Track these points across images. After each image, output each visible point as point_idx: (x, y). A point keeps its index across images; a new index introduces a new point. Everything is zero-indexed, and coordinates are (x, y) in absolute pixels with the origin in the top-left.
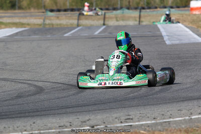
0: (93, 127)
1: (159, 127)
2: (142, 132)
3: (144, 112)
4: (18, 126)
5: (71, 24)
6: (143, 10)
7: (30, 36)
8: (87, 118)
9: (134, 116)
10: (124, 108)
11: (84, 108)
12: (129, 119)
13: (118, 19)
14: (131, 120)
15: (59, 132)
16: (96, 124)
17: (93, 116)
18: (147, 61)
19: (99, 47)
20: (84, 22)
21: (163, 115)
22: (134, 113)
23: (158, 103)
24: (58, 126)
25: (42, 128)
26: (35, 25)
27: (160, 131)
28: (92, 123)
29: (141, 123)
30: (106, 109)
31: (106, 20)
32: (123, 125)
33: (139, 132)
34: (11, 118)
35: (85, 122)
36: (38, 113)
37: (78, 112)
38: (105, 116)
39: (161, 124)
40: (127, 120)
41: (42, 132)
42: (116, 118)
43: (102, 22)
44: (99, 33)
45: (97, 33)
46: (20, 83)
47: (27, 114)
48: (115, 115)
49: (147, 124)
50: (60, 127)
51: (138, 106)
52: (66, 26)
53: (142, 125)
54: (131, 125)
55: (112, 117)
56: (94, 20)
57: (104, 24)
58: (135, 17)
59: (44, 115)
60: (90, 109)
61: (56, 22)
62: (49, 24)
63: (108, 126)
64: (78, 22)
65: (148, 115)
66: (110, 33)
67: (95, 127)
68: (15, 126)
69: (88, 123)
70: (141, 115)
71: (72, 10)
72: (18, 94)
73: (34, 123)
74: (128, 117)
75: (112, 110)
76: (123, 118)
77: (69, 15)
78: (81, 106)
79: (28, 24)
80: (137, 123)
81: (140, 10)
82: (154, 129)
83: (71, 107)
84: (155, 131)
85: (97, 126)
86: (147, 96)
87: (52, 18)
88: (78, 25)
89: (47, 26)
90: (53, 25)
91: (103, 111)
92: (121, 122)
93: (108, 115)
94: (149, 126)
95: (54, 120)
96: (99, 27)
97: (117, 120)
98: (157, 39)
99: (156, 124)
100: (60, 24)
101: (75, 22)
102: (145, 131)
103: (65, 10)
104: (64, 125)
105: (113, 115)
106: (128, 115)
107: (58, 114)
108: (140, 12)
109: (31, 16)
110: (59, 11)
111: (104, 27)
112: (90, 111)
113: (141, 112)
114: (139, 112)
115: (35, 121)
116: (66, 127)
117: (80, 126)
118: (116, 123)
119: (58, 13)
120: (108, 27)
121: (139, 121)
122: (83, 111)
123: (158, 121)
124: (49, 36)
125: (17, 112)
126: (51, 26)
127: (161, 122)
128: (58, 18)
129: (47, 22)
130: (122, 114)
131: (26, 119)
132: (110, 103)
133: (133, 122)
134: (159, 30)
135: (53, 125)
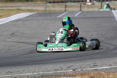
0: (74, 70)
1: (113, 70)
2: (103, 73)
3: (104, 61)
4: (31, 69)
5: (61, 10)
6: (103, 2)
7: (37, 17)
8: (71, 65)
9: (98, 64)
10: (93, 59)
11: (69, 59)
12: (95, 65)
13: (89, 7)
14: (97, 66)
15: (55, 73)
16: (76, 68)
17: (74, 64)
18: (106, 32)
19: (78, 23)
20: (69, 9)
21: (115, 63)
22: (98, 62)
23: (112, 56)
24: (54, 69)
25: (45, 71)
26: (40, 11)
27: (114, 72)
28: (74, 68)
29: (102, 68)
30: (82, 60)
31: (82, 8)
32: (92, 69)
33: (101, 73)
34: (26, 65)
35: (69, 67)
36: (42, 62)
37: (66, 61)
38: (81, 64)
39: (114, 68)
40: (94, 66)
41: (45, 73)
42: (88, 65)
43: (79, 9)
44: (78, 15)
45: (76, 15)
46: (31, 44)
47: (36, 62)
48: (87, 63)
49: (106, 68)
50: (55, 70)
51: (100, 58)
52: (58, 12)
53: (103, 69)
54: (97, 69)
55: (85, 64)
56: (74, 8)
57: (80, 10)
58: (98, 6)
59: (45, 63)
60: (73, 60)
61: (52, 9)
62: (48, 10)
63: (83, 70)
64: (65, 9)
65: (107, 63)
66: (84, 15)
67: (76, 70)
68: (29, 69)
69: (71, 67)
70: (102, 63)
71: (62, 2)
72: (31, 51)
73: (40, 68)
74: (95, 64)
75: (85, 60)
76: (92, 65)
77: (60, 5)
78: (67, 58)
79: (36, 11)
80: (100, 68)
81: (102, 2)
82: (110, 71)
83: (61, 59)
84: (110, 72)
85: (76, 69)
86: (106, 52)
87: (50, 7)
88: (65, 11)
89: (48, 12)
90: (51, 11)
91: (80, 61)
92: (91, 67)
93: (83, 63)
94: (107, 70)
95: (51, 66)
96: (77, 12)
97: (88, 66)
98: (112, 19)
99: (111, 68)
100: (55, 11)
101: (64, 9)
102: (104, 72)
103: (58, 2)
104: (58, 69)
105: (86, 63)
106: (95, 63)
107: (54, 63)
108: (102, 3)
109: (38, 6)
110: (54, 2)
111: (80, 12)
112: (72, 61)
113: (103, 62)
114: (101, 62)
115: (40, 66)
116: (59, 70)
117: (67, 70)
118: (88, 68)
119: (53, 4)
120: (83, 12)
121: (101, 67)
122: (68, 61)
123: (112, 67)
124: (49, 17)
125: (30, 62)
126: (50, 12)
127: (114, 67)
128: (54, 6)
129: (48, 9)
130: (91, 62)
131: (35, 66)
132: (84, 56)
133: (97, 68)
134: (113, 14)
135: (51, 69)
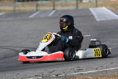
0: (57, 75)
1: (101, 74)
2: (90, 78)
3: (89, 65)
4: (8, 76)
7: (6, 18)
8: (52, 70)
9: (82, 68)
14: (81, 71)
17: (56, 68)
20: (41, 8)
21: (102, 66)
24: (34, 75)
25: (24, 77)
26: (9, 11)
27: (101, 77)
28: (57, 73)
31: (55, 6)
32: (77, 73)
33: (88, 78)
34: (2, 71)
35: (51, 72)
36: (20, 68)
39: (101, 72)
40: (79, 71)
42: (71, 69)
43: (52, 8)
45: (50, 15)
46: (4, 48)
47: (12, 68)
48: (70, 68)
49: (92, 72)
53: (89, 73)
54: (82, 74)
56: (47, 7)
57: (54, 9)
58: (74, 4)
62: (18, 10)
63: (67, 74)
64: (37, 8)
65: (92, 67)
66: (59, 15)
67: (59, 75)
68: (6, 76)
69: (53, 73)
70: (87, 67)
72: (5, 56)
73: (18, 74)
74: (79, 69)
75: (68, 64)
76: (76, 69)
79: (4, 11)
82: (97, 75)
84: (98, 77)
87: (20, 6)
88: (37, 11)
90: (20, 10)
92: (75, 72)
93: (65, 67)
94: (93, 74)
95: (31, 72)
96: (51, 11)
97: (72, 70)
100: (25, 10)
101: (34, 8)
102: (91, 77)
104: (38, 75)
105: (69, 68)
106: (79, 67)
109: (6, 5)
111: (54, 11)
113: (87, 65)
114: (85, 65)
115: (18, 73)
116: (40, 76)
117: (49, 75)
118: (72, 72)
121: (87, 71)
123: (99, 71)
125: (6, 68)
127: (101, 71)
128: (23, 6)
129: (17, 8)
130: (74, 66)
131: (12, 72)
135: (31, 75)
